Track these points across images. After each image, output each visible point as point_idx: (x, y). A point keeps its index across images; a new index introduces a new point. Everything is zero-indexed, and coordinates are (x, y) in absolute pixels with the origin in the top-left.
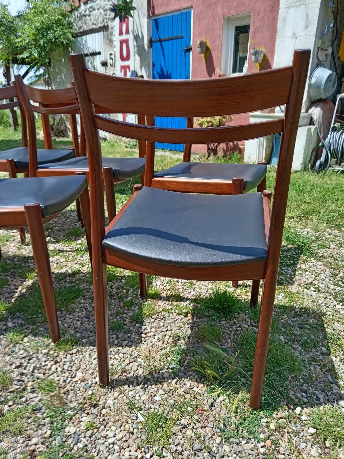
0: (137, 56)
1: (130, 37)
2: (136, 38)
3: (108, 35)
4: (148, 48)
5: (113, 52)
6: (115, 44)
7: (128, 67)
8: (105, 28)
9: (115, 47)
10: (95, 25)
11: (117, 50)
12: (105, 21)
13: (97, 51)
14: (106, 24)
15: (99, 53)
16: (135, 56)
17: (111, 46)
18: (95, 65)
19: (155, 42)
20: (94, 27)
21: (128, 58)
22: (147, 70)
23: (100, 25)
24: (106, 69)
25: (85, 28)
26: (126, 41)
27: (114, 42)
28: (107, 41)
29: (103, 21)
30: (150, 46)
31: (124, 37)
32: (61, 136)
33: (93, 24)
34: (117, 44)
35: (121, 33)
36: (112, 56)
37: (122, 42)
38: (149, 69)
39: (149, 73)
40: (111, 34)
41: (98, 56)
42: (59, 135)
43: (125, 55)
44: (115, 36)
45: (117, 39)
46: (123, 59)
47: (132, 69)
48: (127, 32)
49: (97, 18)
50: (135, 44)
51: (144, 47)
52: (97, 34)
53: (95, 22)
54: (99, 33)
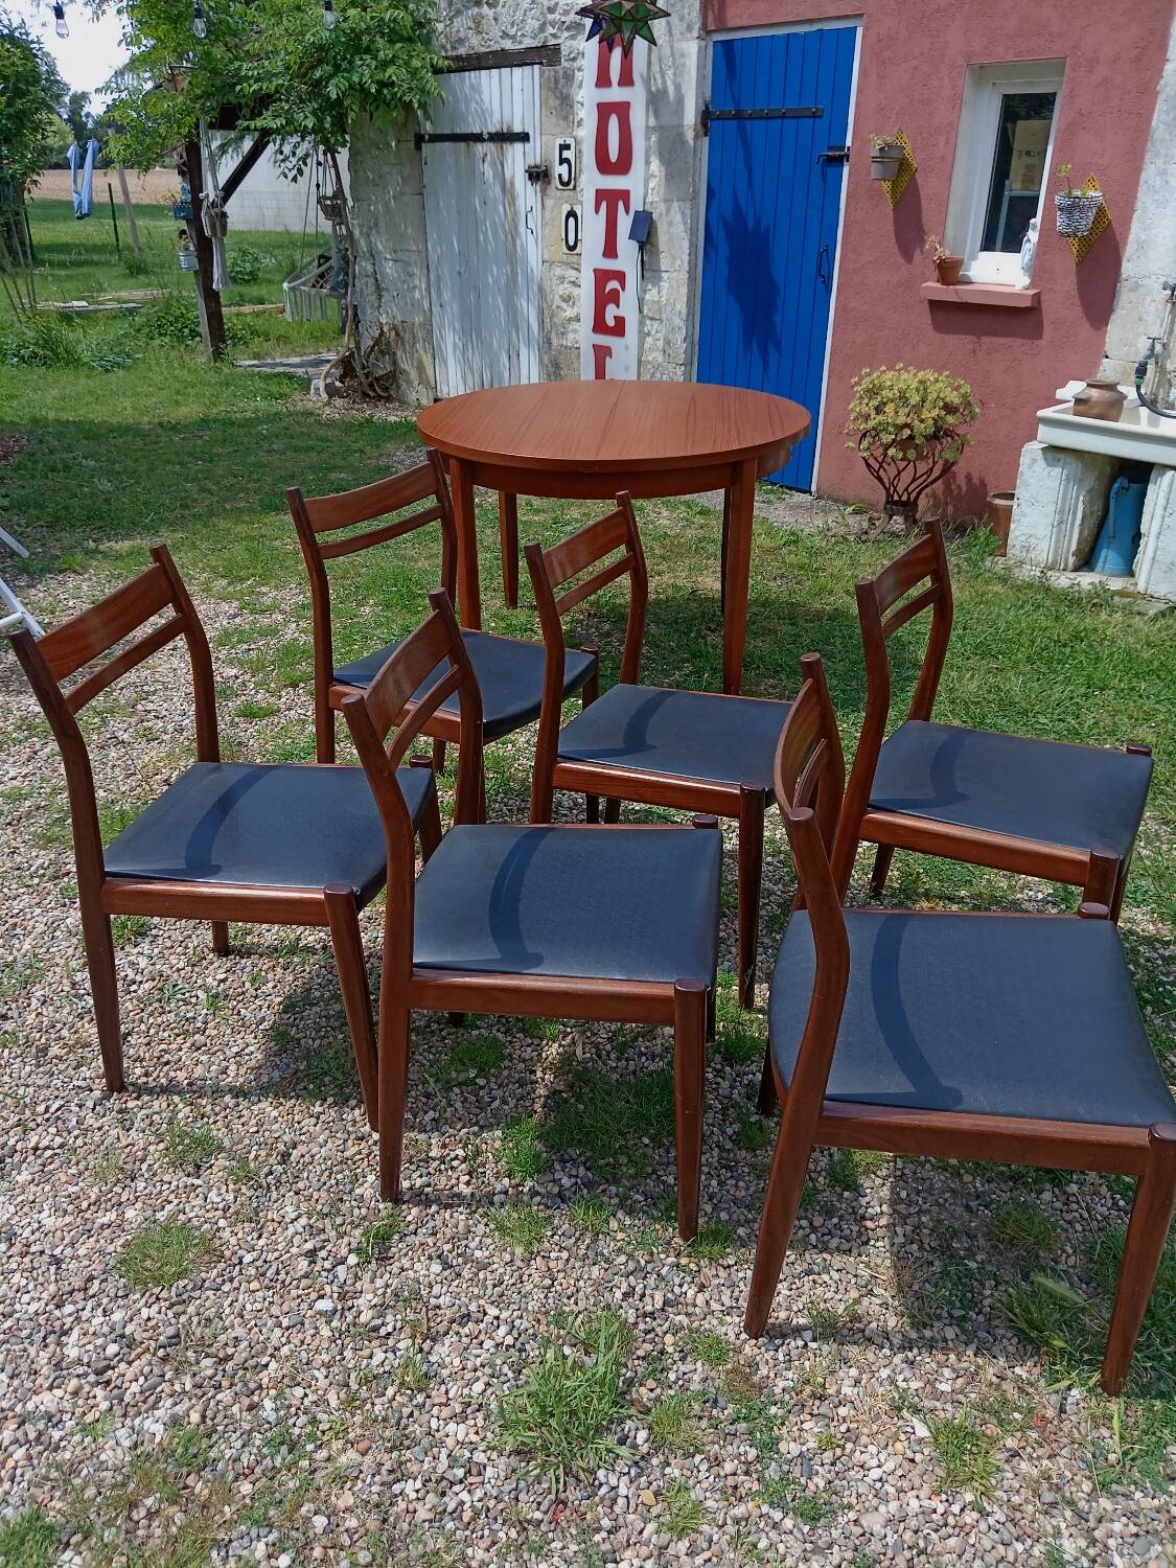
0: (655, 165)
1: (636, 96)
2: (655, 100)
3: (557, 81)
4: (696, 137)
5: (570, 141)
6: (582, 114)
7: (625, 195)
8: (544, 55)
9: (580, 123)
10: (513, 37)
11: (587, 133)
12: (551, 30)
13: (517, 129)
14: (553, 42)
15: (524, 137)
16: (648, 163)
17: (565, 118)
18: (508, 175)
19: (718, 118)
20: (508, 45)
21: (623, 166)
22: (688, 212)
23: (528, 43)
24: (544, 192)
25: (475, 44)
26: (622, 110)
27: (577, 107)
28: (554, 102)
29: (542, 28)
30: (702, 132)
31: (615, 94)
32: (380, 398)
33: (505, 35)
34: (587, 116)
35: (603, 80)
36: (566, 154)
37: (604, 110)
38: (695, 208)
39: (695, 220)
40: (569, 77)
41: (518, 146)
42: (372, 394)
43: (614, 155)
44: (580, 87)
45: (587, 96)
46: (604, 165)
47: (636, 204)
48: (626, 79)
49: (519, 15)
50: (652, 122)
51: (681, 135)
52: (517, 71)
53: (512, 32)
54: (527, 69)
